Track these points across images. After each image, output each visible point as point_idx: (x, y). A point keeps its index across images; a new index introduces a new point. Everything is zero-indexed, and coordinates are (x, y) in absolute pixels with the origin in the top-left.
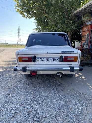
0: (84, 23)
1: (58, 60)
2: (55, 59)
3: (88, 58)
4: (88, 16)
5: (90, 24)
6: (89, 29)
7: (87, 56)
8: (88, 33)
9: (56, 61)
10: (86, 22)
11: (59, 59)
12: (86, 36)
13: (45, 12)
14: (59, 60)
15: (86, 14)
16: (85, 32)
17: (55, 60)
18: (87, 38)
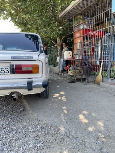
0: (75, 27)
1: (7, 72)
2: (2, 69)
3: (80, 72)
4: (79, 18)
5: (81, 28)
6: (81, 35)
7: (79, 70)
8: (80, 40)
9: (5, 73)
10: (77, 26)
11: (9, 69)
12: (78, 44)
13: (21, 9)
14: (9, 71)
15: (77, 16)
16: (77, 39)
17: (3, 72)
18: (80, 46)
